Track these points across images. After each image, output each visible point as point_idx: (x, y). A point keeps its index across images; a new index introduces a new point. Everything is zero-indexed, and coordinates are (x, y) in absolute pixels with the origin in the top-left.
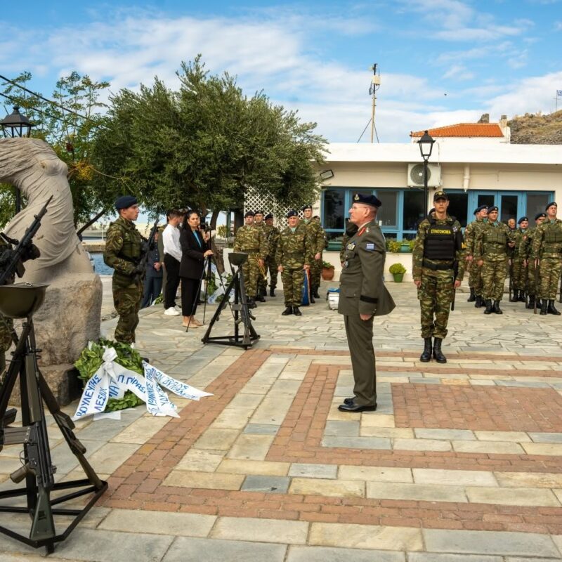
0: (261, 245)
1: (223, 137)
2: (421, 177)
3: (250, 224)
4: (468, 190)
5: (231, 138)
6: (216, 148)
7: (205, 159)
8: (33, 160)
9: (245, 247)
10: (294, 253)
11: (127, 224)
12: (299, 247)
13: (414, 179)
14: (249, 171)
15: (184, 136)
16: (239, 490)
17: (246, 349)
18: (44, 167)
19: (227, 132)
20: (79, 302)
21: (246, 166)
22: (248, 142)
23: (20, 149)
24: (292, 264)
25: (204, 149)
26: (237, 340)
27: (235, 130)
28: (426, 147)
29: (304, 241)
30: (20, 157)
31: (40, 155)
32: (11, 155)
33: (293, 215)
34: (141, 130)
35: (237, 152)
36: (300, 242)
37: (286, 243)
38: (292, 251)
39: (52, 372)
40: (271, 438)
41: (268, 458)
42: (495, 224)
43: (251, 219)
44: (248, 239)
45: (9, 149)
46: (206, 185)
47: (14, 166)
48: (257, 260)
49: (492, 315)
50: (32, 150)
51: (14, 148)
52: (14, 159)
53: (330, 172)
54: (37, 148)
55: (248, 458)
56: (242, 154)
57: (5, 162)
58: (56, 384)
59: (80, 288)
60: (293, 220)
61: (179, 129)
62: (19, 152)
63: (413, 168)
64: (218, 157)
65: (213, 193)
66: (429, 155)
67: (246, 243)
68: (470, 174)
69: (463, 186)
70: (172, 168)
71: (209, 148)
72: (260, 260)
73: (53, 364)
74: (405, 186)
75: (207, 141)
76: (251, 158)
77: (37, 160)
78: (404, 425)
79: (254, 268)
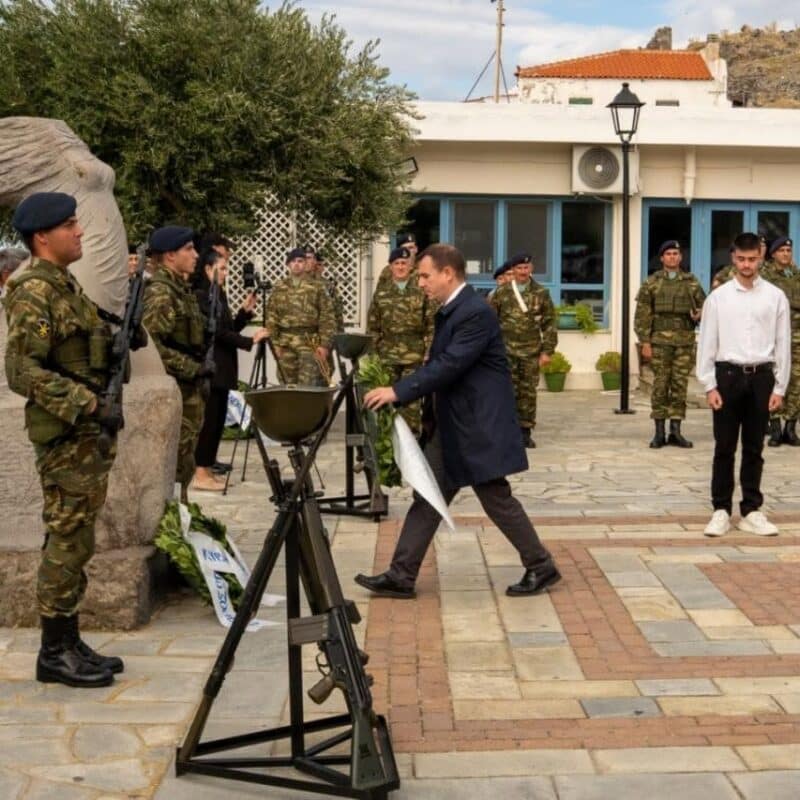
0: (322, 319)
1: (241, 95)
2: (601, 174)
3: (298, 275)
4: (695, 201)
5: (254, 97)
6: (228, 117)
7: (205, 140)
8: (60, 163)
9: (291, 322)
10: (405, 333)
11: (177, 281)
12: (414, 320)
13: (587, 178)
14: (284, 165)
15: (160, 93)
16: (588, 717)
17: (377, 520)
18: (81, 175)
19: (247, 85)
20: (150, 429)
21: (279, 154)
22: (290, 106)
23: (36, 140)
24: (401, 356)
25: (202, 119)
26: (350, 504)
27: (261, 80)
28: (626, 115)
29: (424, 309)
30: (37, 156)
31: (69, 152)
32: (20, 150)
33: (401, 256)
34: (68, 77)
35: (267, 127)
36: (416, 310)
37: (387, 313)
38: (401, 330)
39: (121, 561)
40: (567, 650)
41: (589, 675)
42: (787, 272)
43: (301, 265)
44: (296, 307)
45: (17, 139)
46: (204, 194)
47: (26, 172)
48: (314, 349)
49: (784, 448)
50: (56, 142)
51: (25, 138)
52: (24, 159)
53: (411, 162)
54: (66, 139)
55: (556, 678)
56: (275, 129)
57: (8, 165)
58: (131, 582)
59: (151, 404)
60: (400, 266)
61: (151, 79)
62: (35, 147)
63: (583, 158)
64: (231, 134)
65: (214, 210)
66: (632, 133)
67: (292, 314)
68: (698, 168)
69: (683, 191)
70: (138, 158)
71: (213, 118)
72: (321, 349)
73: (114, 548)
74: (566, 192)
75: (213, 102)
76: (291, 138)
77: (67, 161)
78: (766, 621)
79: (309, 365)
